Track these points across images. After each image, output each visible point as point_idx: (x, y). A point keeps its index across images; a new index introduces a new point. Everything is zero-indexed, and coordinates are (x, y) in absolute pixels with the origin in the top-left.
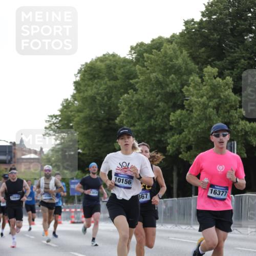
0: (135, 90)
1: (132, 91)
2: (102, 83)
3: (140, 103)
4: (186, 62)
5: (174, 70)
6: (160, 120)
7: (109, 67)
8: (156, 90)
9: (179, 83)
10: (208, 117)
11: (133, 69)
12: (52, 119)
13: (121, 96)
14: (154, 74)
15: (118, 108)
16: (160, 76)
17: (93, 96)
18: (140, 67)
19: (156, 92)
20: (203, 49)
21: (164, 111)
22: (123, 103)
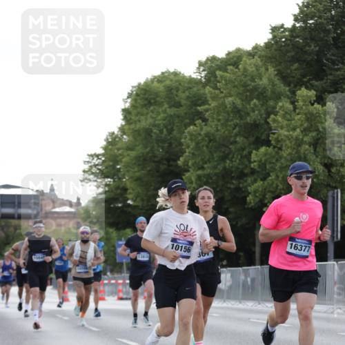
0: (205, 120)
1: (200, 121)
2: (160, 110)
3: (212, 138)
4: (273, 83)
5: (256, 93)
6: (238, 161)
7: (169, 90)
8: (232, 120)
9: (263, 111)
10: (303, 156)
11: (202, 92)
12: (93, 159)
13: (186, 129)
14: (230, 99)
15: (181, 144)
16: (238, 102)
17: (148, 129)
18: (211, 89)
19: (232, 122)
20: (296, 65)
21: (243, 149)
22: (188, 137)
